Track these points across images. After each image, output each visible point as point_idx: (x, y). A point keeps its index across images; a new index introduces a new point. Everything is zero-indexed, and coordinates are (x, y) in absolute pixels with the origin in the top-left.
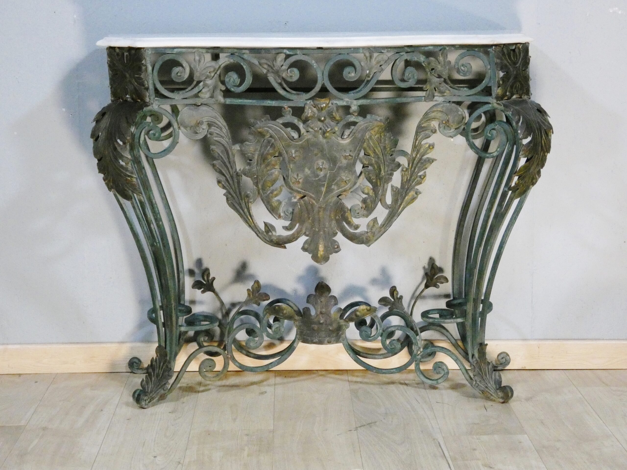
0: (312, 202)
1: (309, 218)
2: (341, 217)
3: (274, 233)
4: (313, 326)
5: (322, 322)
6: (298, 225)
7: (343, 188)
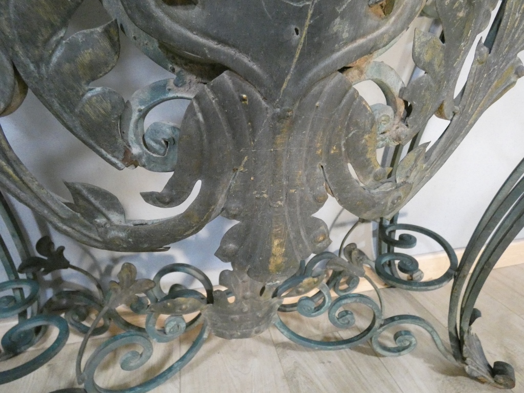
0: (251, 97)
1: (239, 159)
2: (343, 149)
3: (115, 218)
4: (233, 316)
5: (246, 310)
6: (199, 184)
7: (370, 37)
